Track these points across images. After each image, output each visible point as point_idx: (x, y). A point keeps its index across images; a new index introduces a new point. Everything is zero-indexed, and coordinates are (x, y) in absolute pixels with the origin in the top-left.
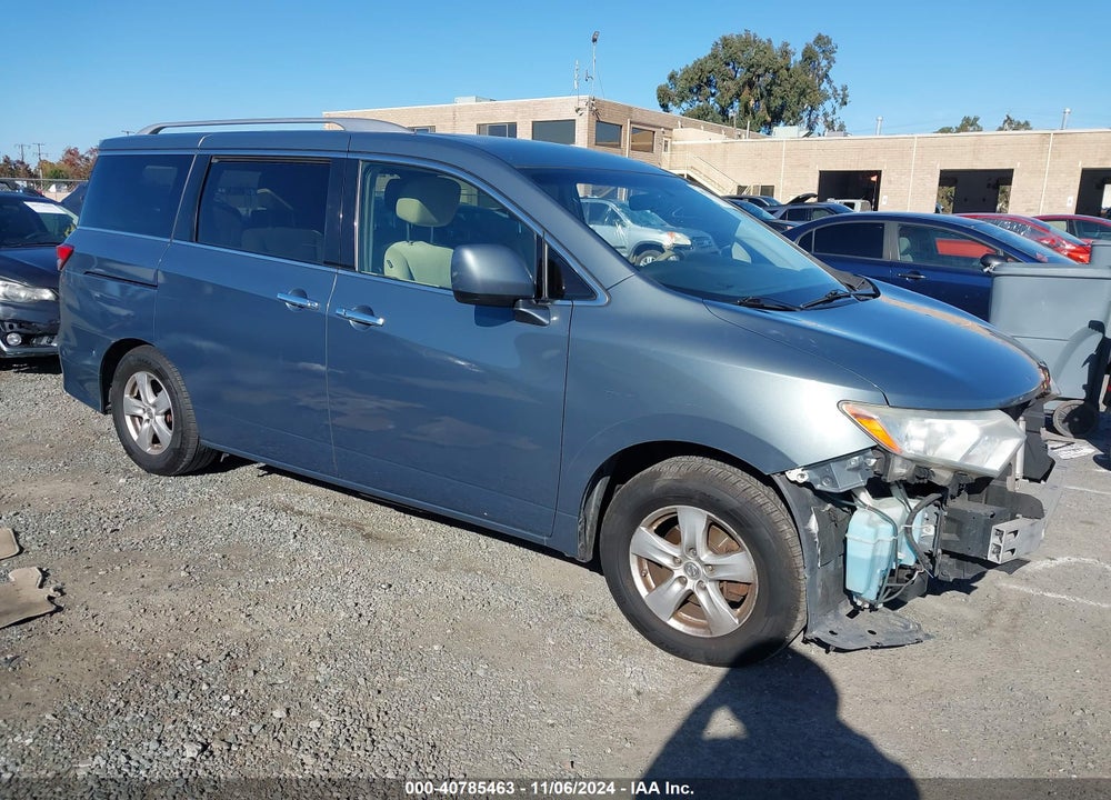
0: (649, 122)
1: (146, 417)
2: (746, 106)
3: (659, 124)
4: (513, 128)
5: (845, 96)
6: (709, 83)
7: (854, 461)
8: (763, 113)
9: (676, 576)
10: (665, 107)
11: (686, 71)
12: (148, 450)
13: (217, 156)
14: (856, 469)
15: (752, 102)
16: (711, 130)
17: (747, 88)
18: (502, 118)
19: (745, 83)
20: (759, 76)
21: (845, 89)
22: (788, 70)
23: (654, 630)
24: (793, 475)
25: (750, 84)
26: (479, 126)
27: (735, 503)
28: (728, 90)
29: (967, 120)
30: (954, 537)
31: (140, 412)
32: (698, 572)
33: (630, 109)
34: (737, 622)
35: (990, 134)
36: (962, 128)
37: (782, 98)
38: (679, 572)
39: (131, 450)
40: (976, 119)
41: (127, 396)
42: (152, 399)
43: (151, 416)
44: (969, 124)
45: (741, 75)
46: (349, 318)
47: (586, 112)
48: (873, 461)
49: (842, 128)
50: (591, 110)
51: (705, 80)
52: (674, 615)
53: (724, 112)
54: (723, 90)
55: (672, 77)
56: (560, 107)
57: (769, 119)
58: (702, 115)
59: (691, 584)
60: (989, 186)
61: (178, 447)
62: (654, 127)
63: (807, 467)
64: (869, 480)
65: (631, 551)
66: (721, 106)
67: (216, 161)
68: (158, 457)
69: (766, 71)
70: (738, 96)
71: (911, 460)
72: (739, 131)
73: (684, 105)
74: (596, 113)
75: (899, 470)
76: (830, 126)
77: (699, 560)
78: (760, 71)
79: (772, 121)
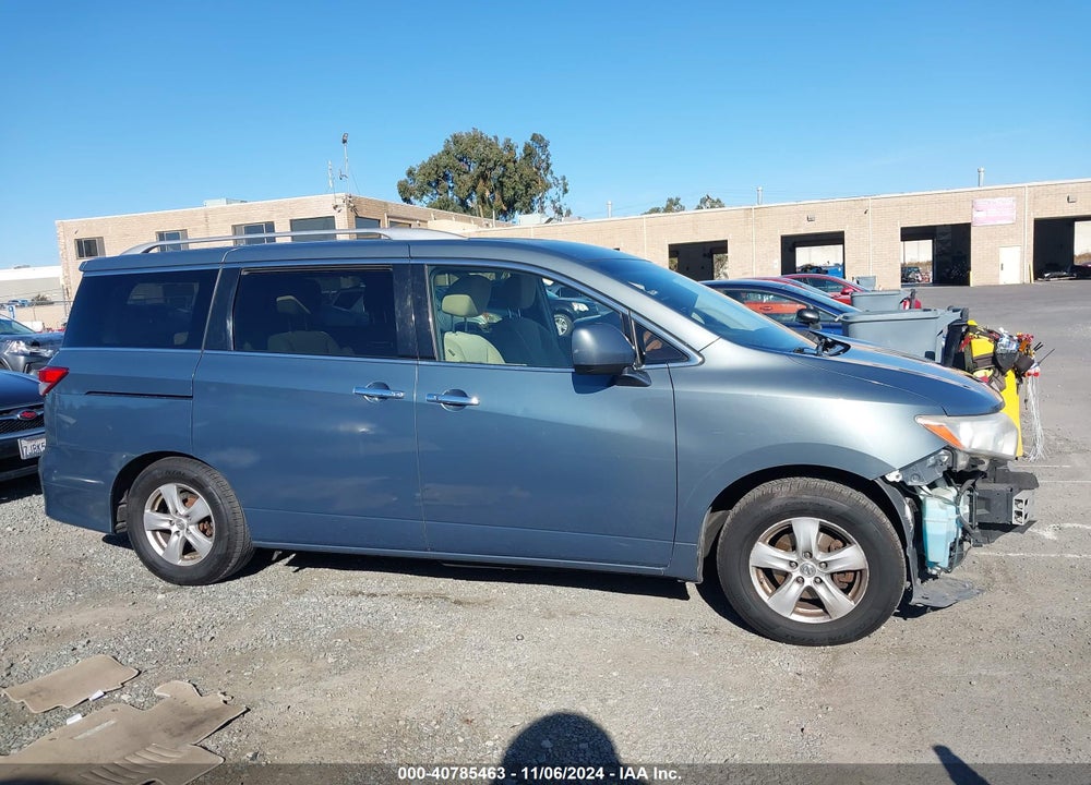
0: (404, 216)
1: (174, 529)
2: (483, 197)
3: (414, 217)
4: (270, 227)
5: (565, 185)
6: (446, 177)
7: (931, 461)
8: (498, 203)
9: (794, 577)
10: (406, 200)
11: (423, 167)
12: (180, 563)
13: (247, 269)
14: (934, 466)
15: (487, 193)
16: (462, 220)
17: (481, 181)
18: (258, 218)
19: (478, 176)
20: (490, 169)
21: (564, 178)
22: (515, 162)
23: (778, 626)
24: (892, 477)
25: (483, 176)
26: (234, 227)
27: (845, 507)
28: (464, 183)
29: (670, 200)
30: (985, 512)
31: (166, 525)
32: (813, 570)
33: (386, 204)
34: (853, 603)
35: (689, 213)
36: (669, 209)
37: (514, 188)
38: (796, 574)
39: (155, 566)
40: (678, 199)
41: (147, 511)
42: (182, 511)
43: (182, 527)
44: (672, 205)
45: (474, 169)
46: (440, 402)
47: (345, 209)
48: (946, 458)
49: (569, 212)
50: (349, 206)
51: (442, 174)
52: (794, 612)
53: (463, 203)
54: (460, 183)
55: (410, 173)
56: (317, 205)
57: (505, 208)
58: (444, 206)
59: (809, 582)
60: (705, 255)
61: (224, 552)
62: (412, 220)
63: (900, 470)
64: (944, 473)
65: (750, 564)
66: (460, 198)
67: (246, 273)
68: (195, 567)
69: (495, 165)
70: (474, 188)
71: (968, 453)
72: (487, 220)
73: (425, 198)
74: (354, 209)
75: (962, 463)
76: (559, 212)
77: (815, 561)
78: (491, 165)
79: (508, 210)
